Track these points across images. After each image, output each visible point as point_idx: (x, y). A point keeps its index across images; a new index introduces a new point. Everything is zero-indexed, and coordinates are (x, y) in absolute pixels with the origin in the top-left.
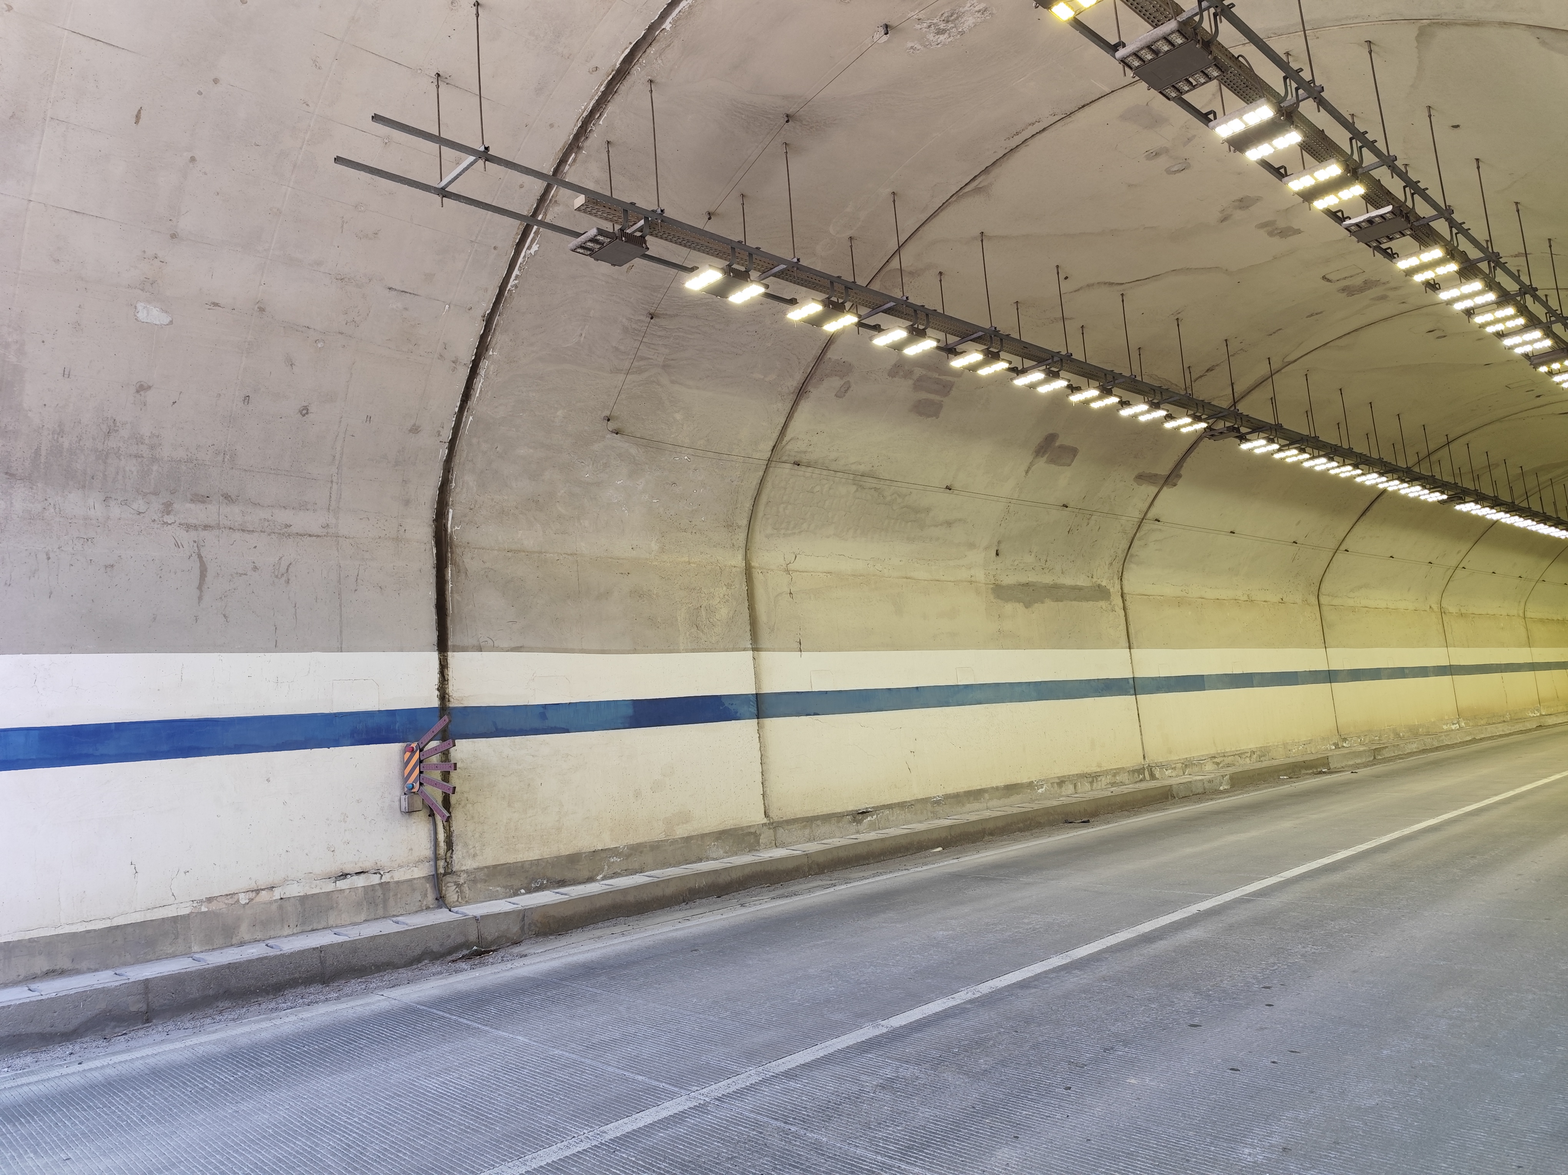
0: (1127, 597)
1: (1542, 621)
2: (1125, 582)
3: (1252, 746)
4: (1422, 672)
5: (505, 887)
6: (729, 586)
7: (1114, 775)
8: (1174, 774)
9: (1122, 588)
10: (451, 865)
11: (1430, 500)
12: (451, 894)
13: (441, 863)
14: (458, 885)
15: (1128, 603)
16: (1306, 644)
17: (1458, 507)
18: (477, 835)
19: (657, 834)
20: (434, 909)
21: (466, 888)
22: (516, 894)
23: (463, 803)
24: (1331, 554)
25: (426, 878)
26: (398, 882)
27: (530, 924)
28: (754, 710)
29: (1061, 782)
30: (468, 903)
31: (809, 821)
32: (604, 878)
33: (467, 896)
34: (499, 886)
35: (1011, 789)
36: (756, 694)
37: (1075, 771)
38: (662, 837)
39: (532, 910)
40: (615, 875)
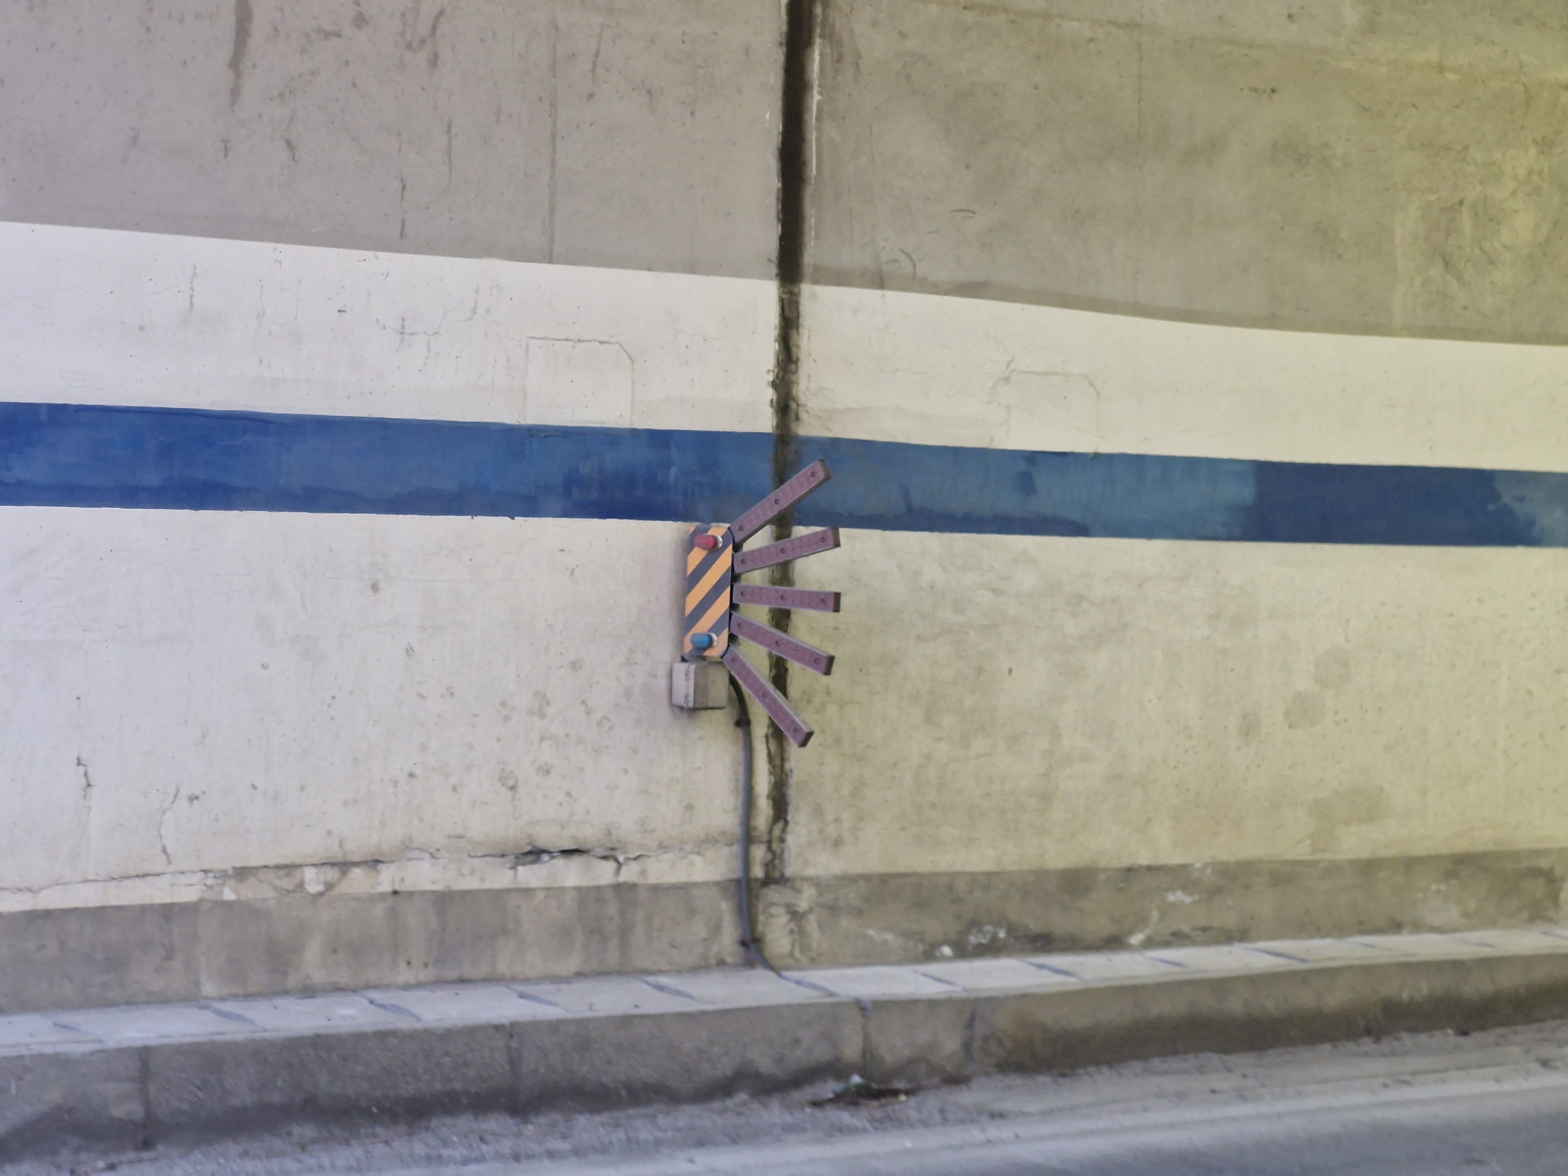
5: (906, 935)
10: (782, 860)
12: (778, 935)
13: (759, 853)
14: (795, 915)
18: (846, 790)
20: (736, 966)
21: (812, 924)
22: (930, 955)
23: (817, 701)
25: (722, 886)
26: (656, 889)
27: (986, 1039)
30: (814, 963)
32: (1149, 943)
33: (814, 945)
34: (890, 929)
40: (1177, 939)
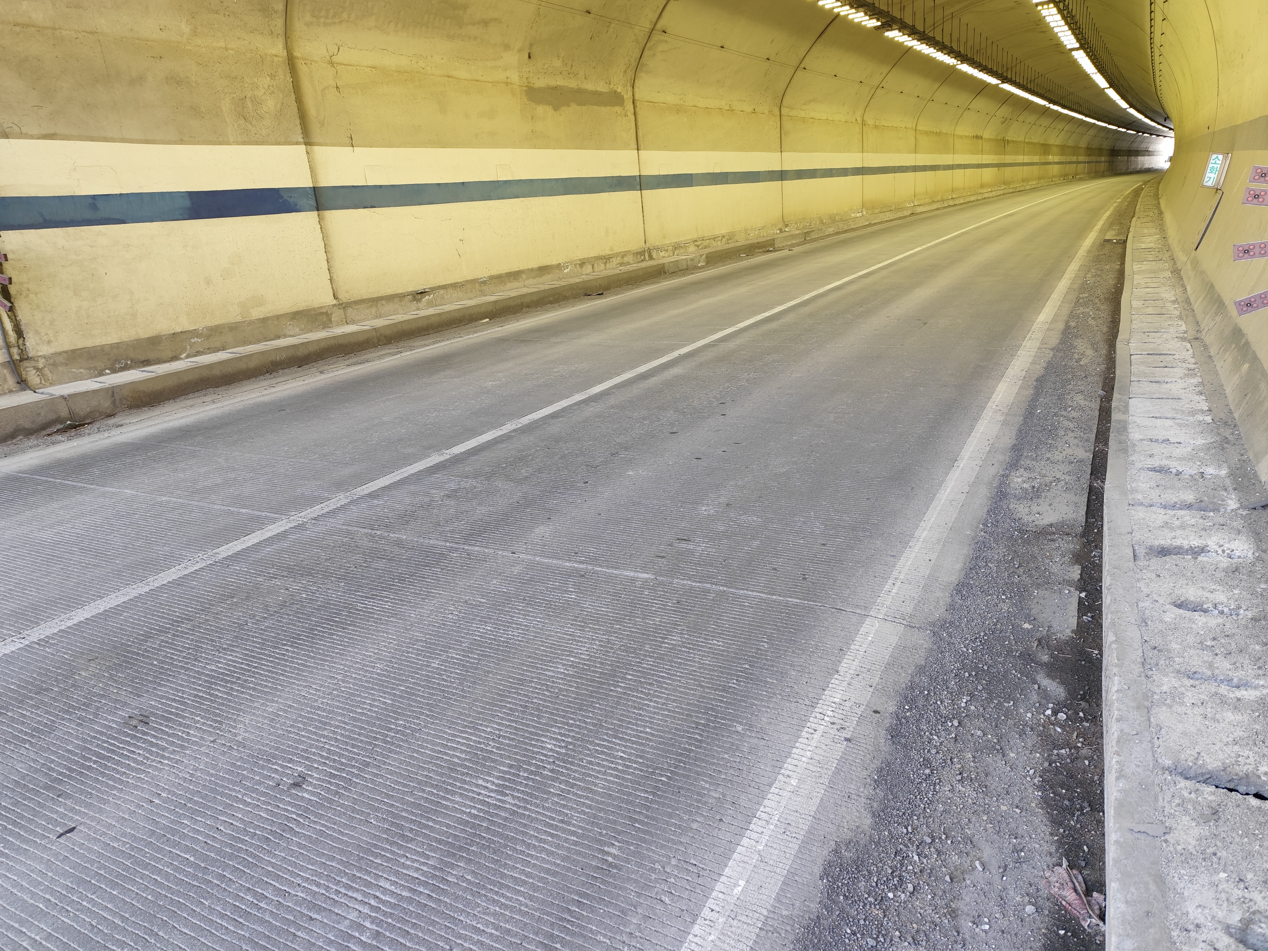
0: (638, 104)
1: (926, 133)
2: (636, 90)
3: (723, 232)
4: (844, 172)
5: (89, 369)
6: (272, 76)
7: (623, 257)
8: (666, 255)
9: (633, 95)
10: (26, 351)
11: (868, 26)
12: (33, 377)
13: (15, 351)
14: (38, 369)
15: (638, 109)
16: (768, 149)
17: (887, 34)
18: (47, 323)
19: (233, 316)
20: (17, 391)
21: (46, 371)
22: (101, 374)
23: (24, 294)
24: (793, 71)
25: (2, 364)
27: (120, 399)
28: (313, 203)
29: (582, 263)
30: (52, 384)
31: (374, 301)
32: (188, 356)
33: (50, 378)
34: (81, 368)
35: (543, 270)
36: (314, 187)
37: (593, 254)
38: (239, 319)
39: (121, 387)
40: (198, 353)
